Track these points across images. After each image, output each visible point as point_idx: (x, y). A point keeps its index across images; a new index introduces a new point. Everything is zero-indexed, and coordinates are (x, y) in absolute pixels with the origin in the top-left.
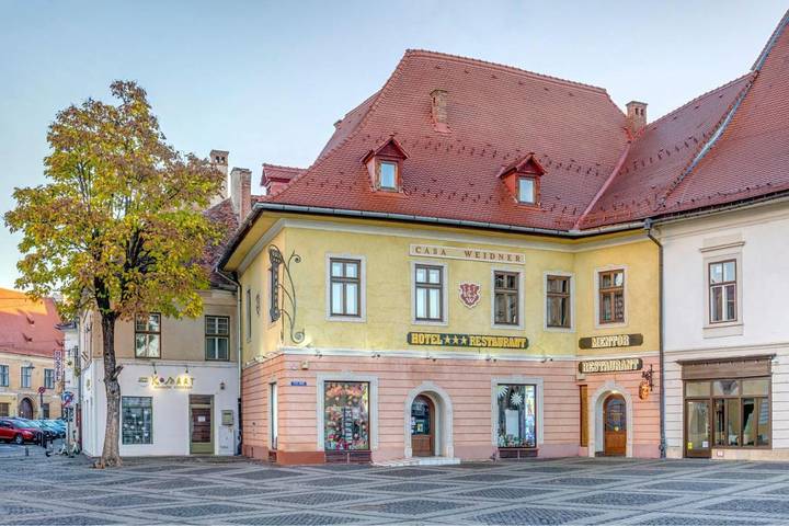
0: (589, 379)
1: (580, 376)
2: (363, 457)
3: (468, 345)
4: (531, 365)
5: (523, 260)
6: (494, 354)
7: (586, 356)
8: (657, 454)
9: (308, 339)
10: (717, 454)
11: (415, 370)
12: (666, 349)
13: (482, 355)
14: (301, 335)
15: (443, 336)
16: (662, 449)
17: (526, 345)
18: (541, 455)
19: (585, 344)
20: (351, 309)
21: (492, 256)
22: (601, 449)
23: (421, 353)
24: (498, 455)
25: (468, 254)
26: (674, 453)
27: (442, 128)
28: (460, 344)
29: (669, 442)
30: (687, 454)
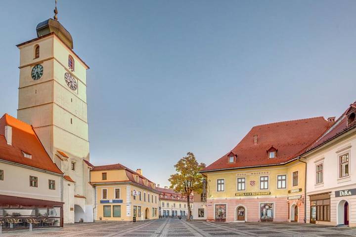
0: (290, 201)
1: (288, 201)
2: (224, 220)
3: (251, 195)
4: (272, 199)
5: (269, 173)
6: (259, 197)
7: (290, 195)
8: (303, 222)
9: (212, 197)
10: (317, 222)
11: (237, 201)
12: (307, 192)
13: (256, 197)
14: (211, 196)
15: (244, 194)
16: (305, 220)
17: (270, 194)
18: (274, 221)
19: (289, 192)
20: (222, 190)
21: (255, 174)
22: (294, 220)
23: (239, 198)
24: (260, 221)
25: (252, 174)
26: (308, 222)
27: (256, 144)
28: (249, 195)
29: (307, 218)
30: (311, 222)
